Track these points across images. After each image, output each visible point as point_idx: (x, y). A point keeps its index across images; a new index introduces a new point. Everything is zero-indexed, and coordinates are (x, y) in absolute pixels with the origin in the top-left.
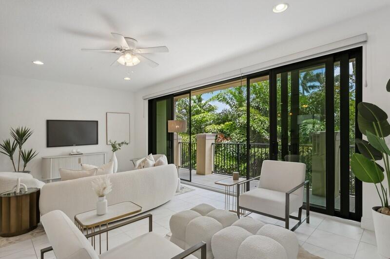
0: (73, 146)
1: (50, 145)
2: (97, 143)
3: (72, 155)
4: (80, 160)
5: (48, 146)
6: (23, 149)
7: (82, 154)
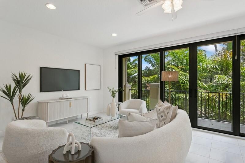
0: (61, 91)
1: (43, 91)
2: (79, 89)
3: (63, 99)
4: (70, 103)
5: (41, 91)
6: (22, 94)
7: (71, 98)
